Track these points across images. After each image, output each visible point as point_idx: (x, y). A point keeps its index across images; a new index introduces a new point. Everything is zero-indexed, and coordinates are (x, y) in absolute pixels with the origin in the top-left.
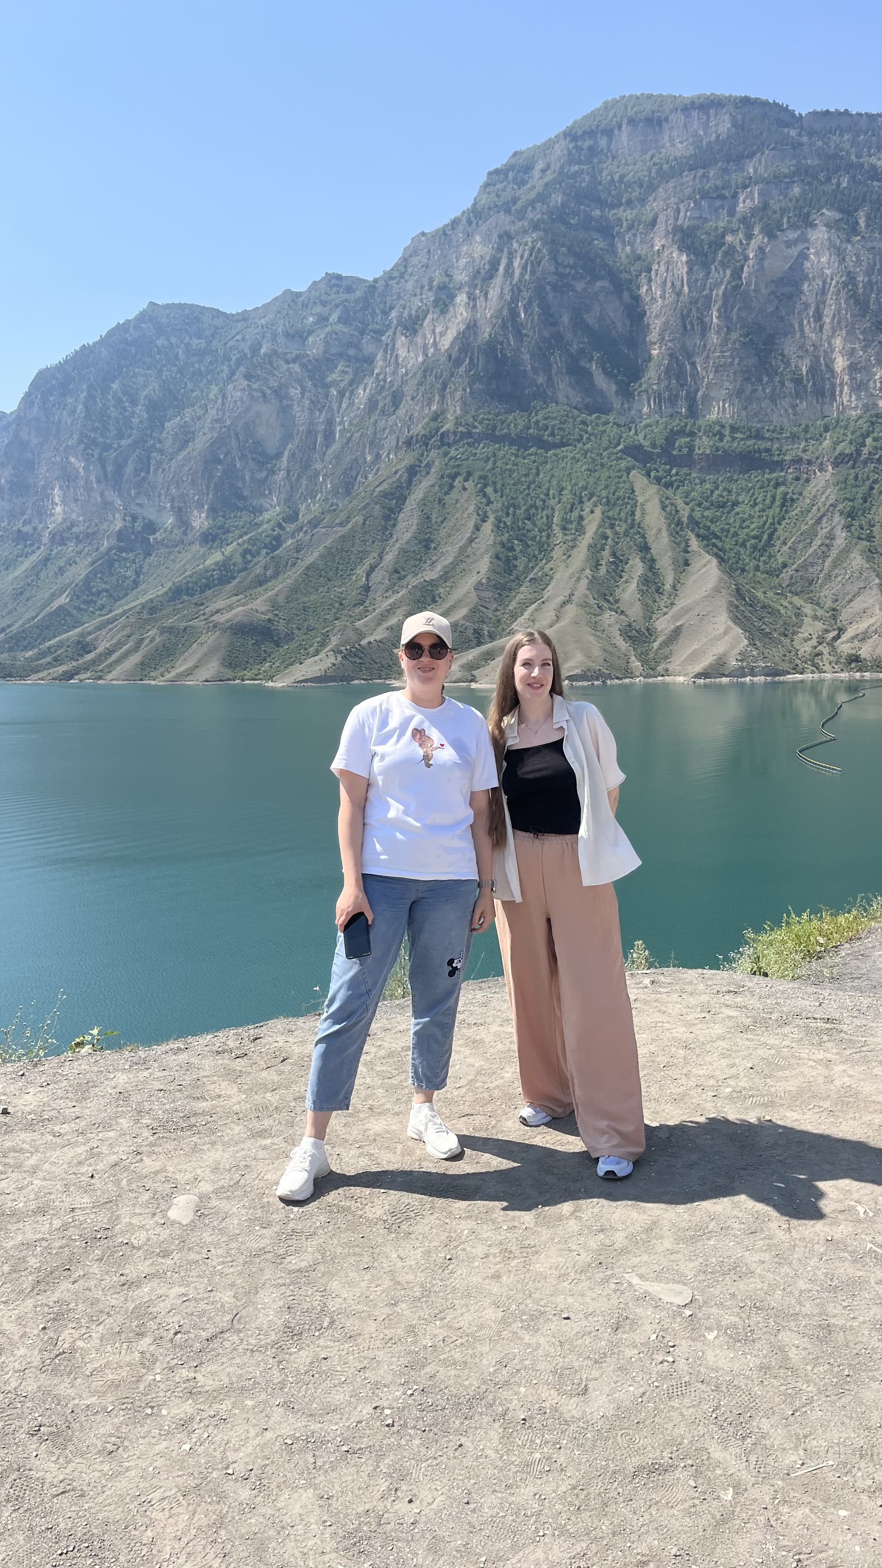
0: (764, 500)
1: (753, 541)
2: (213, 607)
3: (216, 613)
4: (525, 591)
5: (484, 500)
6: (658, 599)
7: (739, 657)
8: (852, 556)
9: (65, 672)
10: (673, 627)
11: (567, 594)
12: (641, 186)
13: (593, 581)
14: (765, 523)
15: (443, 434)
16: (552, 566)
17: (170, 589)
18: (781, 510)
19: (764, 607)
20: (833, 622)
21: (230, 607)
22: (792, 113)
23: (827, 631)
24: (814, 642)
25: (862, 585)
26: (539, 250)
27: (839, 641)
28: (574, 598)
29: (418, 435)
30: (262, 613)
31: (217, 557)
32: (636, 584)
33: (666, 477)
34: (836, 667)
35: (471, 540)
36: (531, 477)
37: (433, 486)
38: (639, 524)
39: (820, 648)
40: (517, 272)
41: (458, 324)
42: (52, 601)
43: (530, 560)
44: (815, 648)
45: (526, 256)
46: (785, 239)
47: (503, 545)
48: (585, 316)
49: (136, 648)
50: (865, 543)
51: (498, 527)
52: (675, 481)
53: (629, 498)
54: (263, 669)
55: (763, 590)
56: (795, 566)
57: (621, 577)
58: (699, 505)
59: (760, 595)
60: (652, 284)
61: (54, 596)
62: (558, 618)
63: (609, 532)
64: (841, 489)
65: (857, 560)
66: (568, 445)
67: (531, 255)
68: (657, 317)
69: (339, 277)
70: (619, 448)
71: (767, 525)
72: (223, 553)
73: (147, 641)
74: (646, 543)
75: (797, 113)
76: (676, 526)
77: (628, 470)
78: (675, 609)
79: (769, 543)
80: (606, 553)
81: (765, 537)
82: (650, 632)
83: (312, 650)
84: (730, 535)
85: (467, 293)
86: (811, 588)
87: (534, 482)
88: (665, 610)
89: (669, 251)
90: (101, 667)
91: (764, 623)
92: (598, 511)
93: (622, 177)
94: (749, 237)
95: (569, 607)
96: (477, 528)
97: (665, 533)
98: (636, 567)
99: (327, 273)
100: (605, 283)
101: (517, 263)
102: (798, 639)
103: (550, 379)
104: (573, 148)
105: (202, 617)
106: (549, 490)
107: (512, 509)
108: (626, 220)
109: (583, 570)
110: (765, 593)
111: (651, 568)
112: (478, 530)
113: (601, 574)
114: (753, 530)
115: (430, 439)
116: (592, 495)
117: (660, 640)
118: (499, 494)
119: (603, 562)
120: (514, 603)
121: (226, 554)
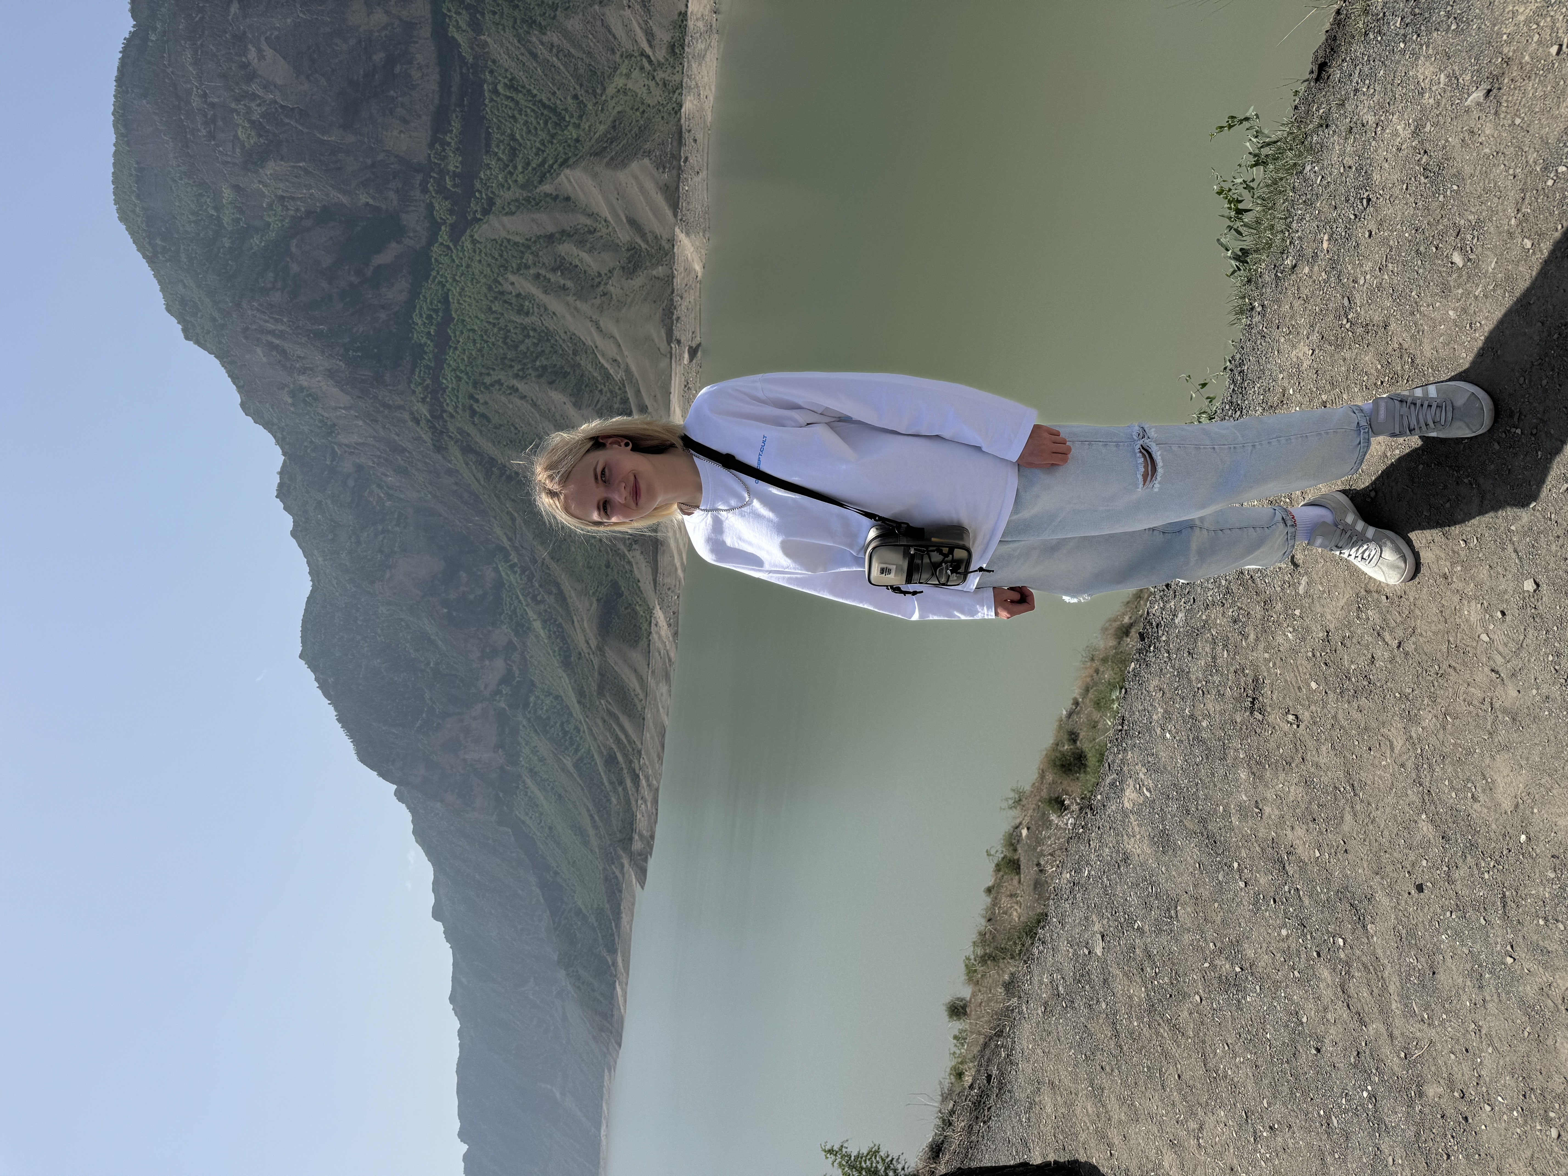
0: (510, 108)
1: (549, 125)
2: (583, 645)
3: (588, 643)
4: (584, 362)
5: (497, 387)
6: (600, 234)
7: (661, 170)
8: (570, 28)
9: (632, 780)
10: (627, 226)
11: (590, 324)
12: (201, 195)
13: (580, 295)
14: (533, 110)
15: (432, 416)
16: (563, 331)
17: (564, 671)
18: (521, 92)
19: (614, 127)
20: (633, 58)
21: (584, 631)
22: (133, 35)
23: (642, 68)
24: (652, 84)
25: (599, 23)
26: (261, 305)
27: (652, 58)
28: (594, 317)
29: (432, 440)
30: (591, 605)
31: (537, 625)
32: (584, 254)
33: (483, 204)
34: (677, 68)
35: (534, 405)
36: (477, 338)
37: (481, 432)
38: (527, 239)
39: (658, 79)
40: (281, 327)
41: (328, 385)
42: (568, 771)
43: (556, 352)
44: (657, 84)
45: (267, 318)
46: (256, 61)
47: (540, 376)
48: (324, 266)
49: (617, 719)
50: (558, 13)
51: (523, 378)
52: (486, 195)
53: (501, 245)
54: (642, 613)
55: (598, 125)
56: (578, 87)
57: (576, 266)
58: (511, 174)
59: (602, 128)
60: (296, 196)
61: (564, 769)
62: (612, 337)
63: (532, 271)
64: (504, 30)
65: (574, 24)
66: (448, 296)
67: (264, 312)
68: (327, 195)
69: (281, 486)
70: (452, 247)
71: (535, 108)
72: (534, 620)
73: (609, 707)
74: (546, 236)
75: (132, 30)
76: (532, 203)
77: (474, 242)
78: (609, 218)
79: (554, 110)
80: (553, 277)
81: (546, 112)
82: (632, 248)
83: (627, 567)
84: (543, 148)
85: (299, 375)
86: (599, 74)
87: (481, 336)
88: (610, 228)
89: (265, 178)
90: (630, 750)
91: (630, 132)
92: (512, 278)
93: (193, 213)
94: (254, 97)
95: (601, 323)
96: (523, 397)
97: (537, 216)
98: (567, 249)
99: (277, 497)
100: (294, 242)
101: (270, 326)
102: (649, 101)
103: (383, 307)
104: (164, 257)
105: (592, 656)
106: (489, 323)
107: (506, 361)
108: (233, 214)
109: (568, 304)
110: (600, 123)
111: (570, 236)
112: (525, 397)
113: (572, 285)
114: (539, 123)
115: (437, 429)
116: (496, 281)
117: (639, 240)
118: (491, 372)
119: (562, 282)
120: (596, 374)
121: (535, 617)
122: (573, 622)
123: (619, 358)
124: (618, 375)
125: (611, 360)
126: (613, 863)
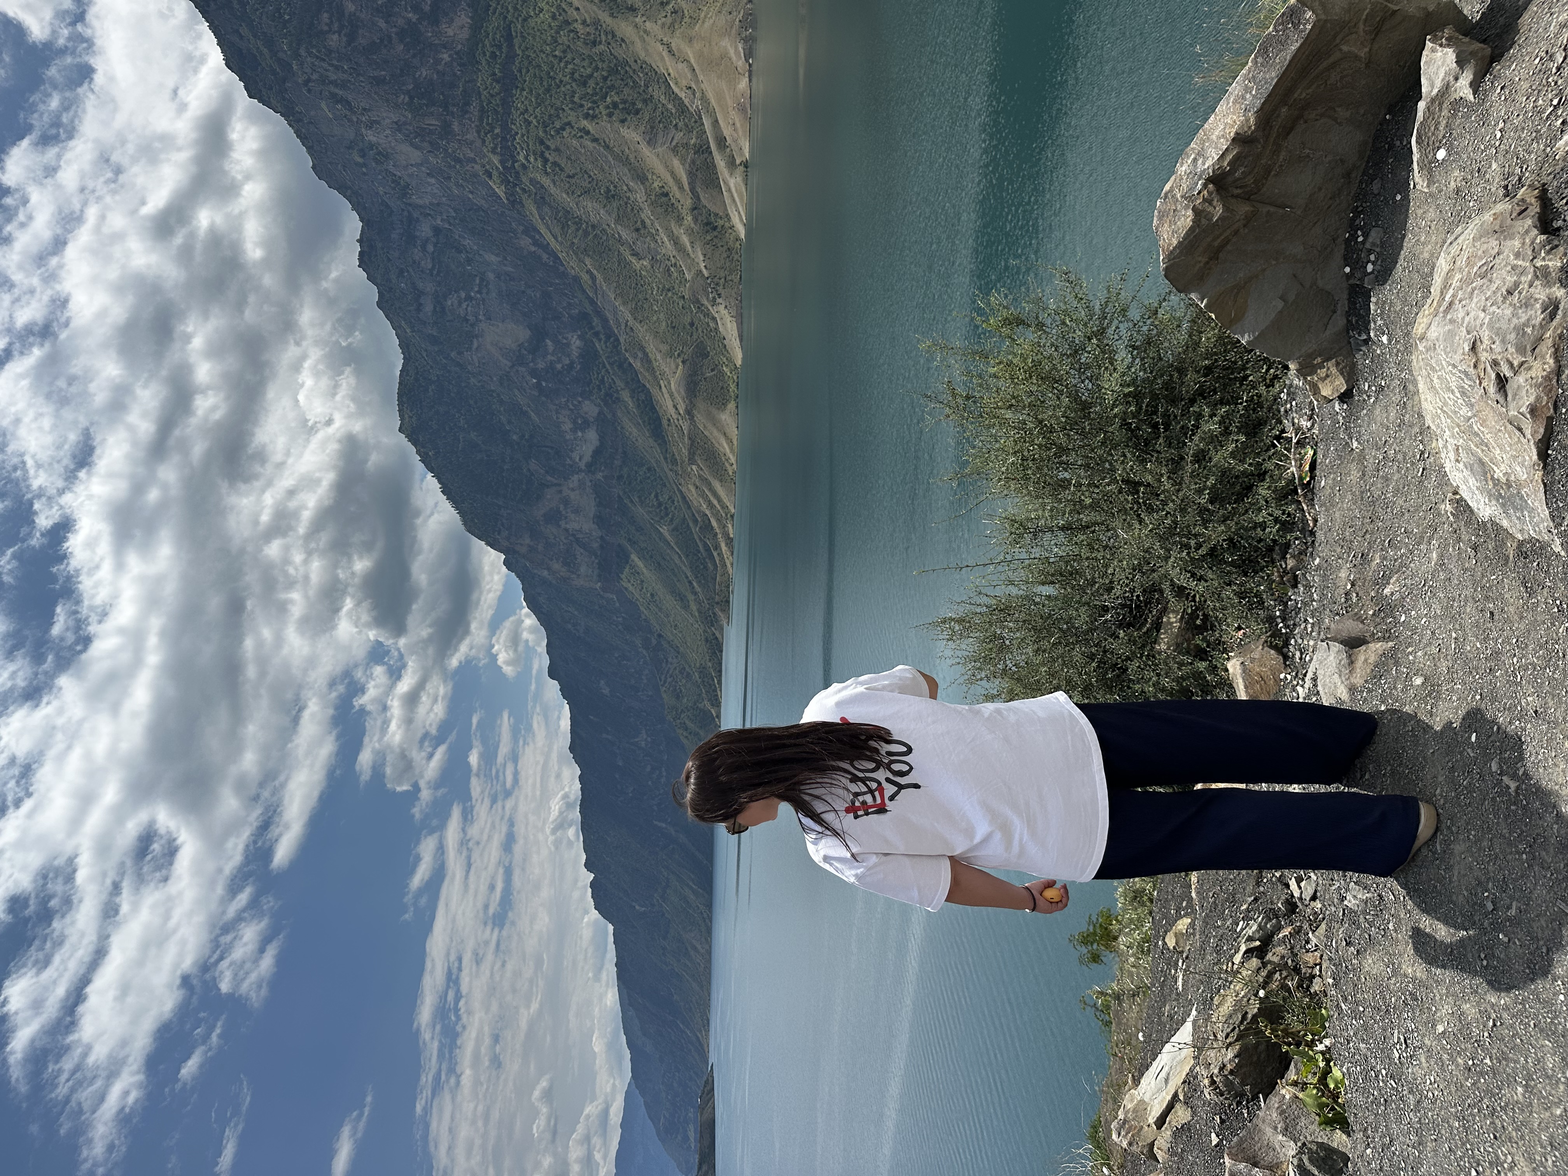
2: (671, 411)
3: (677, 409)
4: (657, 93)
9: (727, 544)
11: (661, 48)
13: (650, 15)
15: (504, 167)
16: (633, 59)
17: (655, 441)
21: (672, 395)
26: (319, 51)
28: (665, 39)
30: (677, 368)
31: (626, 394)
35: (607, 147)
37: (555, 182)
40: (342, 76)
41: (397, 140)
42: (666, 540)
43: (626, 85)
45: (326, 66)
47: (611, 114)
49: (707, 483)
51: (593, 118)
61: (661, 538)
62: (685, 60)
66: (510, 29)
73: (701, 472)
83: (712, 325)
85: (366, 129)
87: (548, 72)
90: (724, 515)
95: (674, 45)
96: (595, 140)
101: (332, 75)
103: (445, 47)
105: (681, 422)
106: (555, 57)
107: (575, 100)
109: (636, 26)
112: (597, 139)
115: (510, 182)
118: (561, 113)
120: (670, 106)
121: (622, 385)
122: (660, 387)
123: (694, 86)
124: (695, 105)
125: (684, 88)
126: (713, 625)
